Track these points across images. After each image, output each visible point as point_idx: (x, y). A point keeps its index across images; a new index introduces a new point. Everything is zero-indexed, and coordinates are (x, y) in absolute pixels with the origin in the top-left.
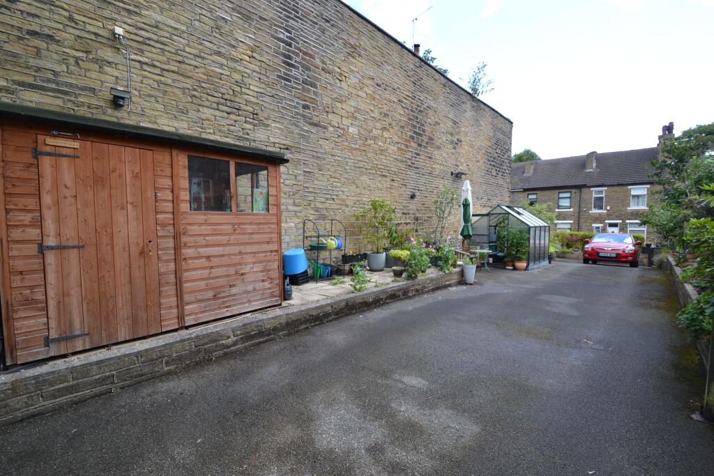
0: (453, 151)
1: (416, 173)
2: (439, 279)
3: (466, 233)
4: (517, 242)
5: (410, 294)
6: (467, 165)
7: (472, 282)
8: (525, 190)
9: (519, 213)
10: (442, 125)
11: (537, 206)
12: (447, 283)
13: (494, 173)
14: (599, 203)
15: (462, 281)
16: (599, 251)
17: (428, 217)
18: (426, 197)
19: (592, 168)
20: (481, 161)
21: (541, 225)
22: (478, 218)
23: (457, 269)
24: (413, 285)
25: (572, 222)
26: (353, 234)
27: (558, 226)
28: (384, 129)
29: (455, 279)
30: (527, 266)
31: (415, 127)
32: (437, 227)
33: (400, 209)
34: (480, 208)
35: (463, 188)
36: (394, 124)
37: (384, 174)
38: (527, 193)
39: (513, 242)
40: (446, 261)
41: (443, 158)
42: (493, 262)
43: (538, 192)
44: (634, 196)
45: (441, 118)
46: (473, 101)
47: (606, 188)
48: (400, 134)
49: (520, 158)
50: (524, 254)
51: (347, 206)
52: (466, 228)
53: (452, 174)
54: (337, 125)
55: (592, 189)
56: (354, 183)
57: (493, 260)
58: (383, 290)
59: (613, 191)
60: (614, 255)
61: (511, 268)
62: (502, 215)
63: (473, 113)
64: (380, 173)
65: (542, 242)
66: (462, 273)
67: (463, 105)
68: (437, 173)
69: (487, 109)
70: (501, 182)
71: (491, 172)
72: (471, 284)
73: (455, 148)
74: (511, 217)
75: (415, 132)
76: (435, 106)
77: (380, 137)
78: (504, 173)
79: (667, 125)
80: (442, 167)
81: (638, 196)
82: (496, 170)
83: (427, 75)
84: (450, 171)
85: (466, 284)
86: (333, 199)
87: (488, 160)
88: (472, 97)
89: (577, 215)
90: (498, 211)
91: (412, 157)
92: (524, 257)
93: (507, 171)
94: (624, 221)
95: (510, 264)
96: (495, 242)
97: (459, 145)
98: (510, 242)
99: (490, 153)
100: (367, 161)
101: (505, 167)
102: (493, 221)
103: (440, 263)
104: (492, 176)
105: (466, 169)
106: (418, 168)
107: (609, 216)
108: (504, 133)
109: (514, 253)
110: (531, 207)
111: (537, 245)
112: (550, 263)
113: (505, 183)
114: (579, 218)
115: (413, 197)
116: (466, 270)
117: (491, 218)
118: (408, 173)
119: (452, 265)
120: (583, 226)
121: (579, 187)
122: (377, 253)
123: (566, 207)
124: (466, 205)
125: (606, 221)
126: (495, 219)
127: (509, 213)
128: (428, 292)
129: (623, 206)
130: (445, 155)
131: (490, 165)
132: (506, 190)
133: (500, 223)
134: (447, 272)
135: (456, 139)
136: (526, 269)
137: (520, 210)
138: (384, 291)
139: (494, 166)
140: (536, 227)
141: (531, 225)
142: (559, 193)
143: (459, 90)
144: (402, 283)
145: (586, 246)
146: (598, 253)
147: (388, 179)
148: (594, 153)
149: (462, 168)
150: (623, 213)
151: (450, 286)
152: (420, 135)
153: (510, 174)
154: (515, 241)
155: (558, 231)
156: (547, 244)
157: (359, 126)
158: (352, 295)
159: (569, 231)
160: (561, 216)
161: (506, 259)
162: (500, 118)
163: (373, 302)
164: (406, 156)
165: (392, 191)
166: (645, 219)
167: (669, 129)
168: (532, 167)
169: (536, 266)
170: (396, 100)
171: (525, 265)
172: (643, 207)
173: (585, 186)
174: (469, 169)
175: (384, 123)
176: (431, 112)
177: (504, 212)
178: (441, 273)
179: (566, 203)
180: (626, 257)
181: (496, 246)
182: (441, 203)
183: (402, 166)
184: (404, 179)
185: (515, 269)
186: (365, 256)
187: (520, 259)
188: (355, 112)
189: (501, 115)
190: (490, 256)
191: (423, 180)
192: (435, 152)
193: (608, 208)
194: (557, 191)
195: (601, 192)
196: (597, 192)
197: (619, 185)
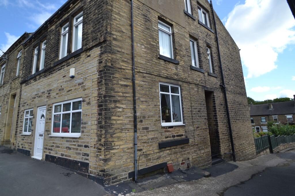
14: (276, 121)
43: (253, 117)
44: (288, 118)
55: (272, 116)
59: (280, 117)
121: (268, 115)
160: (263, 125)
179: (264, 120)
193: (280, 122)
194: (260, 117)
195: (276, 117)
196: (274, 117)
197: (282, 115)
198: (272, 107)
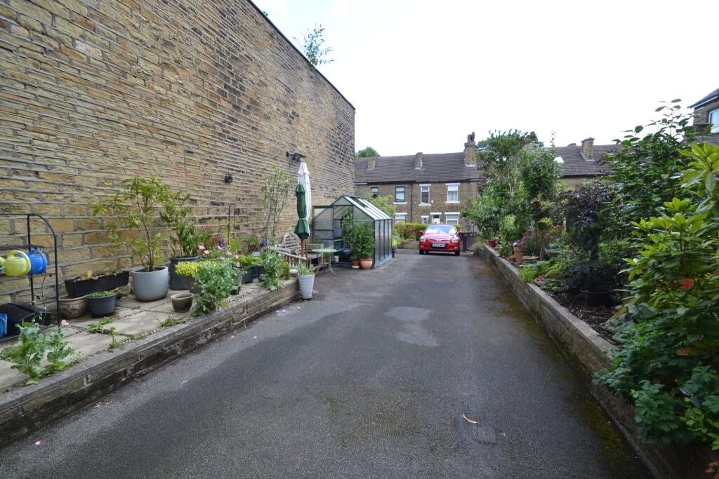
0: (288, 126)
1: (233, 147)
2: (259, 302)
3: (301, 231)
4: (363, 238)
5: (202, 341)
6: (307, 147)
7: (310, 296)
8: (369, 184)
9: (363, 205)
10: (271, 89)
11: (380, 199)
12: (274, 304)
13: (338, 160)
14: (425, 197)
15: (298, 297)
16: (432, 242)
17: (256, 209)
18: (252, 182)
19: (420, 166)
20: (324, 145)
21: (385, 218)
22: (321, 210)
23: (291, 281)
24: (206, 325)
25: (406, 214)
26: (98, 238)
27: (396, 218)
28: (165, 65)
29: (287, 295)
30: (373, 264)
31: (226, 78)
32: (268, 222)
33: (207, 197)
34: (324, 199)
35: (300, 172)
36: (185, 63)
37: (169, 139)
38: (371, 186)
39: (358, 238)
40: (271, 273)
41: (274, 133)
42: (340, 260)
43: (379, 186)
44: (450, 192)
45: (269, 79)
46: (311, 70)
47: (430, 185)
48: (200, 83)
49: (363, 154)
50: (369, 251)
51: (79, 188)
52: (301, 224)
53: (288, 155)
54: (40, 28)
55: (420, 185)
56: (96, 146)
57: (340, 258)
58: (130, 352)
59: (436, 188)
60: (443, 246)
61: (358, 267)
62: (346, 208)
63: (311, 85)
64: (162, 137)
65: (386, 234)
66: (297, 285)
67: (299, 71)
68: (266, 151)
69: (328, 85)
70: (345, 171)
71: (334, 159)
72: (309, 300)
73: (290, 123)
74: (355, 209)
75: (226, 86)
76: (259, 59)
77: (156, 78)
78: (348, 162)
79: (471, 134)
80: (273, 145)
81: (452, 192)
82: (340, 157)
83: (244, 10)
84: (285, 150)
85: (303, 300)
86: (37, 173)
87: (331, 145)
88: (310, 65)
89: (409, 208)
90: (342, 202)
91: (225, 122)
92: (369, 254)
93: (351, 160)
94: (443, 213)
95: (357, 262)
96: (341, 238)
97: (295, 120)
98: (355, 237)
99: (333, 138)
100: (128, 111)
101: (349, 156)
102: (339, 214)
103: (263, 276)
104: (336, 163)
105: (305, 150)
106: (235, 140)
107: (433, 209)
108: (346, 117)
109: (360, 250)
110: (374, 200)
111: (382, 238)
112: (393, 257)
113: (348, 171)
114: (412, 211)
115: (228, 180)
116: (301, 282)
117: (335, 211)
118: (218, 144)
119: (282, 276)
120: (415, 217)
121: (411, 183)
122: (151, 270)
123: (401, 201)
124: (300, 194)
125: (431, 213)
126: (341, 212)
127: (353, 205)
128: (240, 327)
129: (443, 200)
130: (276, 128)
131: (334, 150)
132: (351, 180)
133: (346, 216)
134: (273, 288)
135: (291, 112)
136: (372, 267)
137: (365, 202)
138: (127, 357)
139: (337, 152)
140: (380, 221)
141: (376, 218)
142: (396, 187)
143: (292, 49)
144: (185, 324)
145: (422, 238)
146: (431, 244)
147: (180, 150)
148: (419, 154)
149: (300, 149)
150: (442, 206)
151: (279, 307)
152: (236, 92)
153: (354, 163)
154: (360, 236)
155: (397, 222)
156: (390, 237)
157: (103, 45)
158: (21, 393)
159: (404, 223)
160: (400, 209)
161: (352, 258)
162: (341, 98)
163: (92, 390)
164: (213, 118)
165: (188, 168)
166: (465, 212)
167: (471, 137)
168: (374, 163)
169: (381, 263)
170: (188, 27)
171: (371, 262)
172: (456, 202)
173: (415, 182)
174: (310, 152)
175: (164, 55)
176: (252, 67)
177: (348, 203)
178: (264, 292)
179: (401, 197)
180: (453, 247)
181: (342, 242)
182: (272, 190)
183: (207, 133)
184: (210, 153)
185: (361, 268)
186: (123, 278)
187: (366, 257)
188: (92, 16)
189: (343, 97)
190: (336, 254)
191: (244, 158)
192: (262, 123)
193: (432, 202)
194: (394, 186)
195: (427, 188)
196: (424, 188)
197: (439, 182)
198: (421, 164)
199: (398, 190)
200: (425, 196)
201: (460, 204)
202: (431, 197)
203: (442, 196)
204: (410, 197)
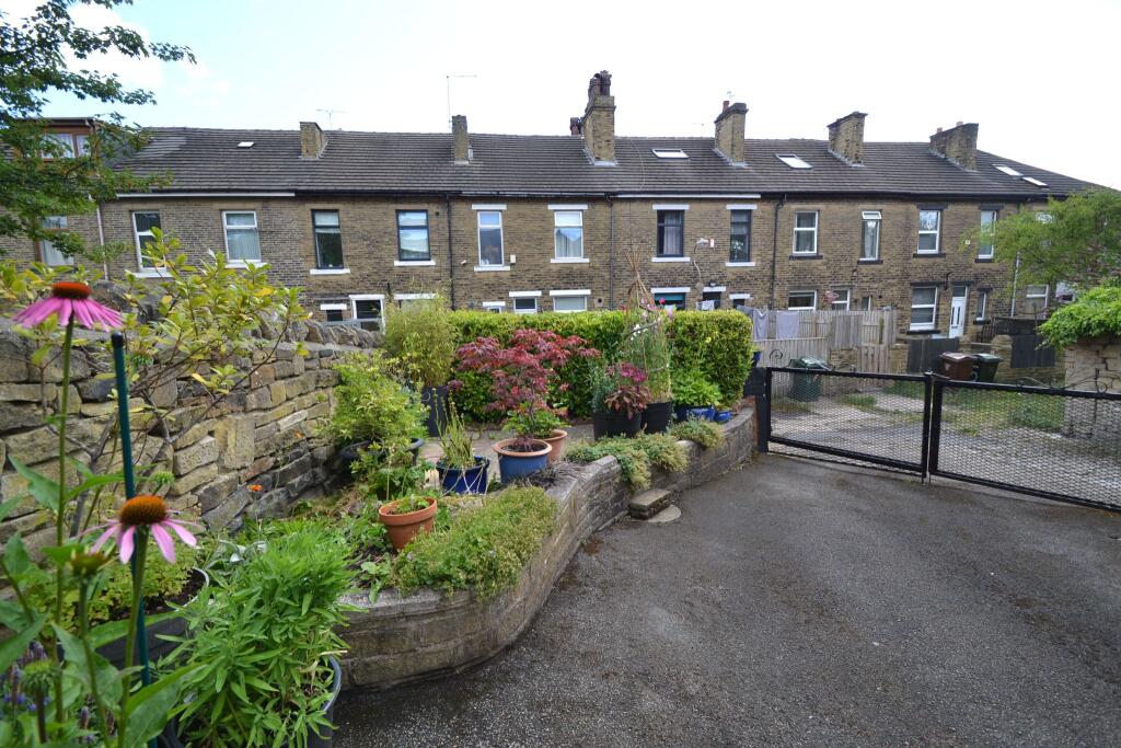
8: (305, 197)
14: (491, 245)
19: (467, 158)
38: (310, 206)
47: (503, 207)
55: (475, 207)
59: (520, 215)
81: (567, 231)
89: (446, 277)
94: (545, 294)
107: (515, 280)
114: (454, 286)
123: (419, 256)
125: (512, 294)
129: (543, 255)
142: (398, 212)
150: (542, 272)
172: (577, 259)
173: (458, 197)
193: (513, 259)
194: (391, 206)
197: (531, 199)
198: (470, 154)
199: (405, 219)
200: (491, 238)
201: (591, 266)
202: (510, 243)
203: (540, 242)
204: (445, 246)
